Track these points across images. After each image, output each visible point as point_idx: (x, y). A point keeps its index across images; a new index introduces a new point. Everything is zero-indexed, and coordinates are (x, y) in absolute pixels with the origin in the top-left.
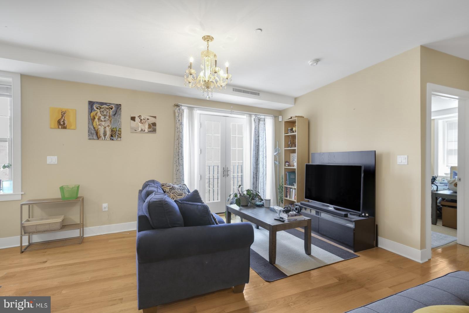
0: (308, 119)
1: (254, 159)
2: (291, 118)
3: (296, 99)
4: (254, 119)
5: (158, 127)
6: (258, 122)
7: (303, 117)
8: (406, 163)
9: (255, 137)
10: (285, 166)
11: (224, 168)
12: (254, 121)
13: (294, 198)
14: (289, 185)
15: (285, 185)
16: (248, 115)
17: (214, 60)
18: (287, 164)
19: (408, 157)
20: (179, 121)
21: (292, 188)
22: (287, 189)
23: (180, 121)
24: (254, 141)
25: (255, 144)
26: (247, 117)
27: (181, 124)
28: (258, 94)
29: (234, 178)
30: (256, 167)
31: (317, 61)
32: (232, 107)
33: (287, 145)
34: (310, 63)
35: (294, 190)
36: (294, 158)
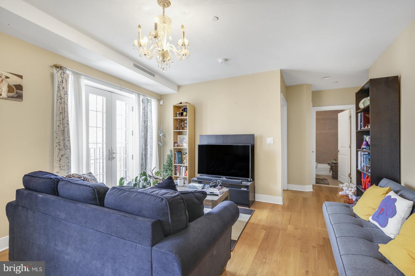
0: (194, 106)
1: (143, 140)
2: (181, 103)
3: (179, 87)
4: (143, 99)
5: (25, 93)
6: (147, 103)
7: (190, 104)
8: (273, 143)
9: (143, 118)
10: (174, 146)
11: (109, 150)
12: (143, 101)
13: (185, 174)
14: (178, 164)
15: (174, 164)
16: (137, 95)
17: (182, 31)
18: (176, 144)
19: (273, 138)
20: (63, 88)
21: (182, 166)
22: (176, 167)
23: (65, 89)
24: (142, 122)
25: (143, 125)
26: (135, 96)
27: (66, 93)
28: (154, 76)
29: (120, 160)
30: (145, 148)
31: (226, 60)
32: (121, 83)
33: (176, 128)
34: (220, 60)
35: (184, 168)
36: (181, 139)
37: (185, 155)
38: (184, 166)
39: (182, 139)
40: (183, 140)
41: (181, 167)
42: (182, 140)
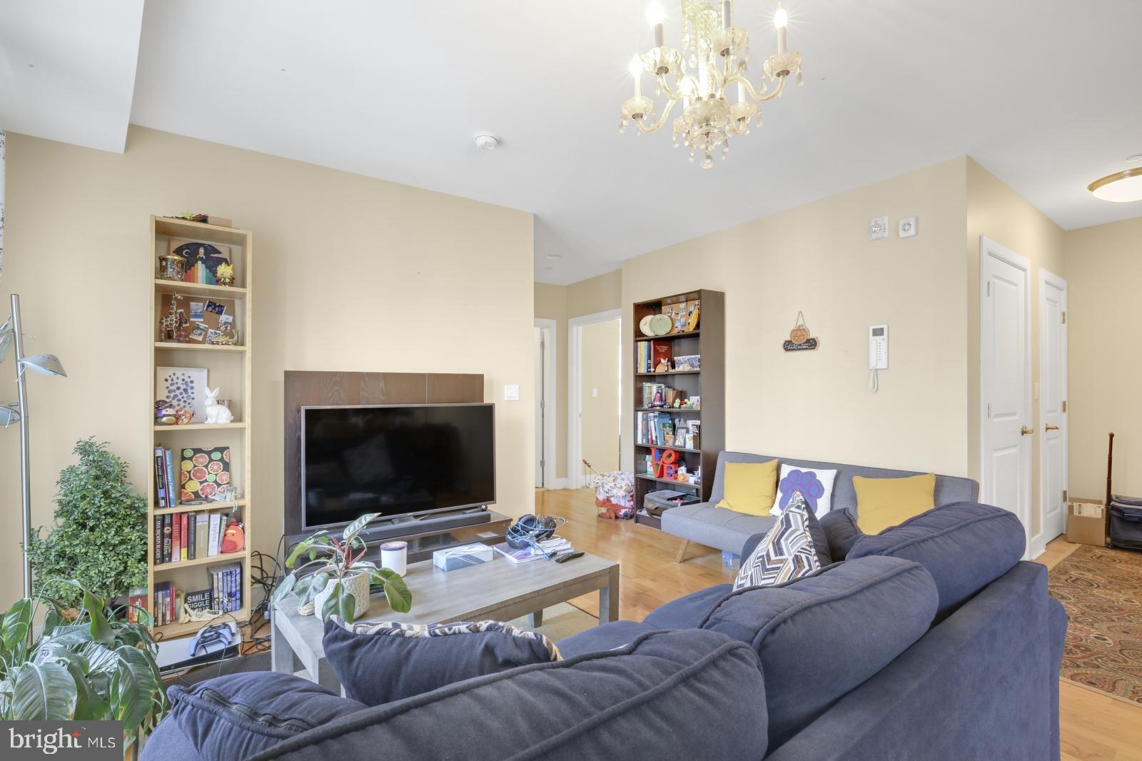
2: (203, 220)
3: (133, 131)
10: (157, 419)
13: (222, 545)
15: (154, 509)
21: (202, 512)
22: (163, 526)
35: (216, 518)
36: (174, 387)
37: (191, 459)
38: (212, 511)
39: (178, 388)
40: (185, 390)
41: (201, 519)
42: (178, 392)
